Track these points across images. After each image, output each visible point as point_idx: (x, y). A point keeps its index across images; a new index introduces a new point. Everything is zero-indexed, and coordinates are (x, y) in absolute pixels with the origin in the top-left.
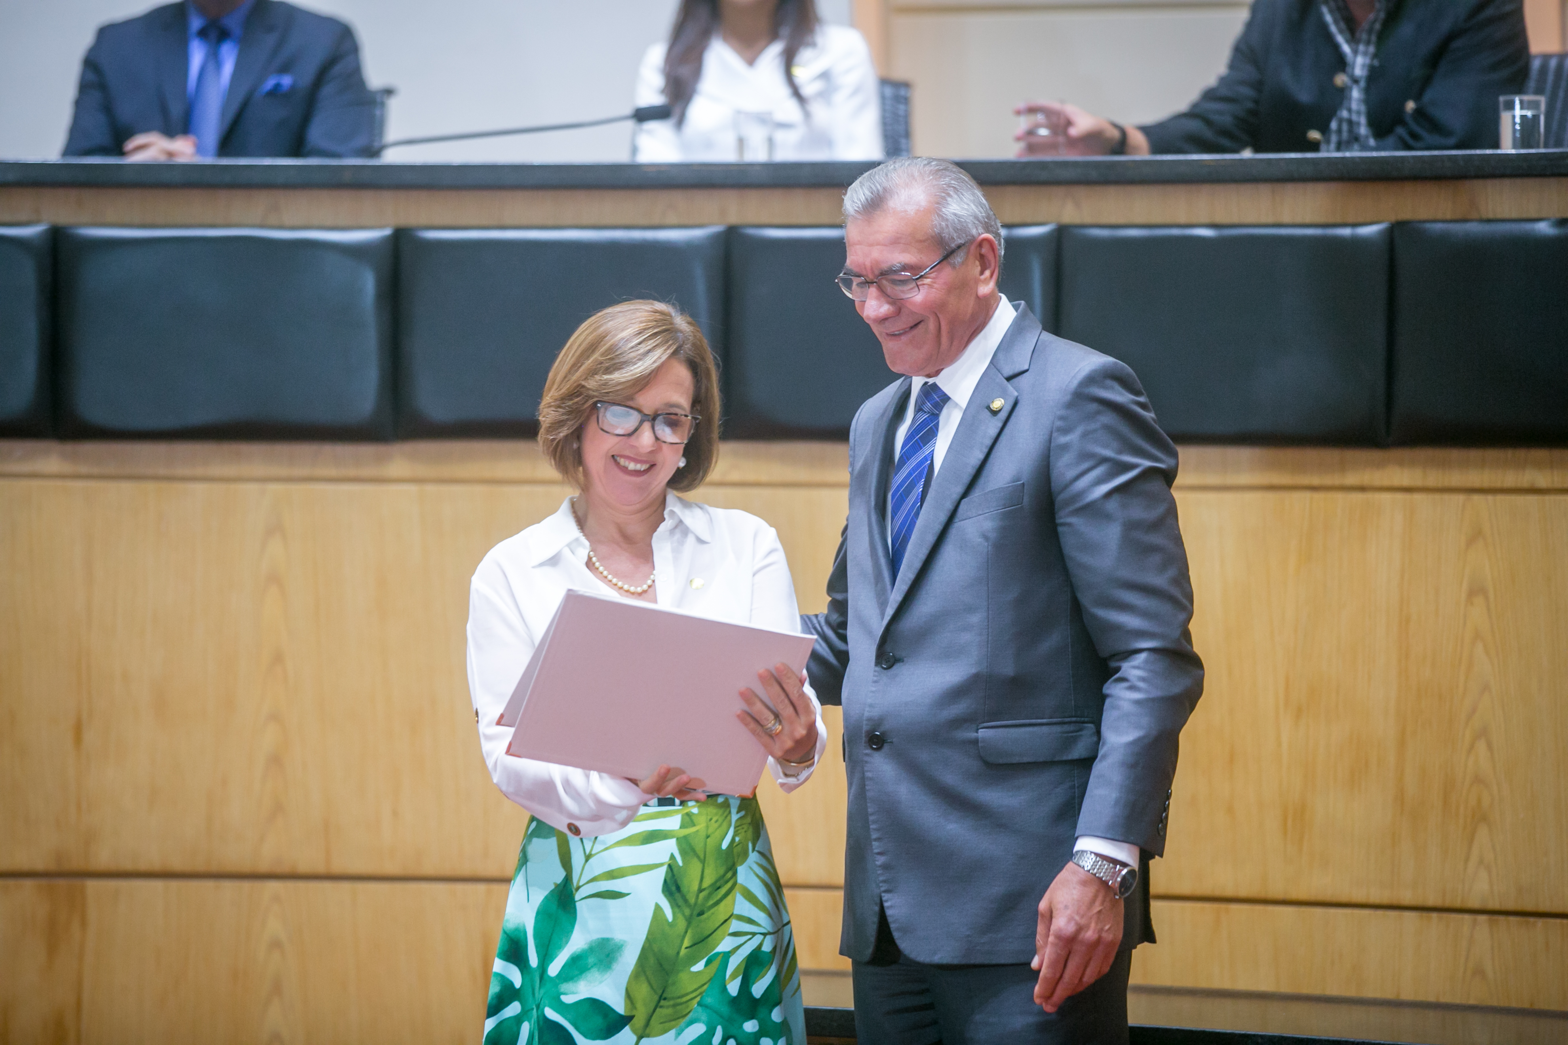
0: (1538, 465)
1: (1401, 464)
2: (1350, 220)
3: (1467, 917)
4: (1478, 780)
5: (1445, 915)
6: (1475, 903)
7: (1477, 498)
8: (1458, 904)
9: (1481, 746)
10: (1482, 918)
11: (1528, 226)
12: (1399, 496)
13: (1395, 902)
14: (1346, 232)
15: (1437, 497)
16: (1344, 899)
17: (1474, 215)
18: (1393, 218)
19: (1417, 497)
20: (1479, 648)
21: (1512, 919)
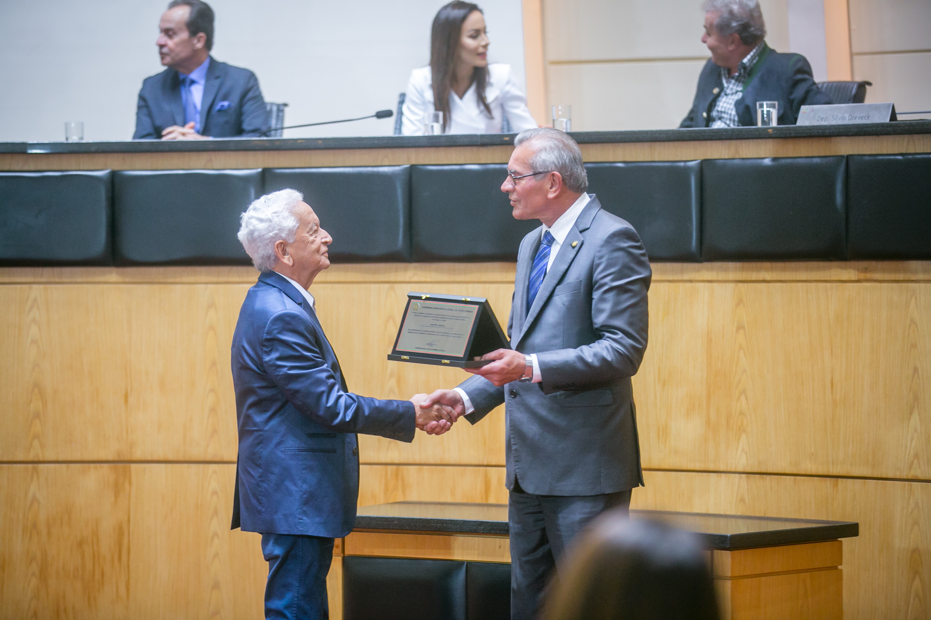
0: (767, 270)
1: (707, 269)
2: (684, 159)
3: (737, 475)
4: (741, 413)
5: (728, 475)
6: (740, 469)
7: (740, 285)
8: (733, 470)
9: (743, 398)
10: (744, 476)
11: (760, 161)
12: (707, 284)
13: (706, 469)
14: (682, 164)
15: (723, 284)
16: (684, 468)
17: (737, 157)
18: (703, 158)
19: (715, 285)
20: (742, 353)
21: (756, 476)
